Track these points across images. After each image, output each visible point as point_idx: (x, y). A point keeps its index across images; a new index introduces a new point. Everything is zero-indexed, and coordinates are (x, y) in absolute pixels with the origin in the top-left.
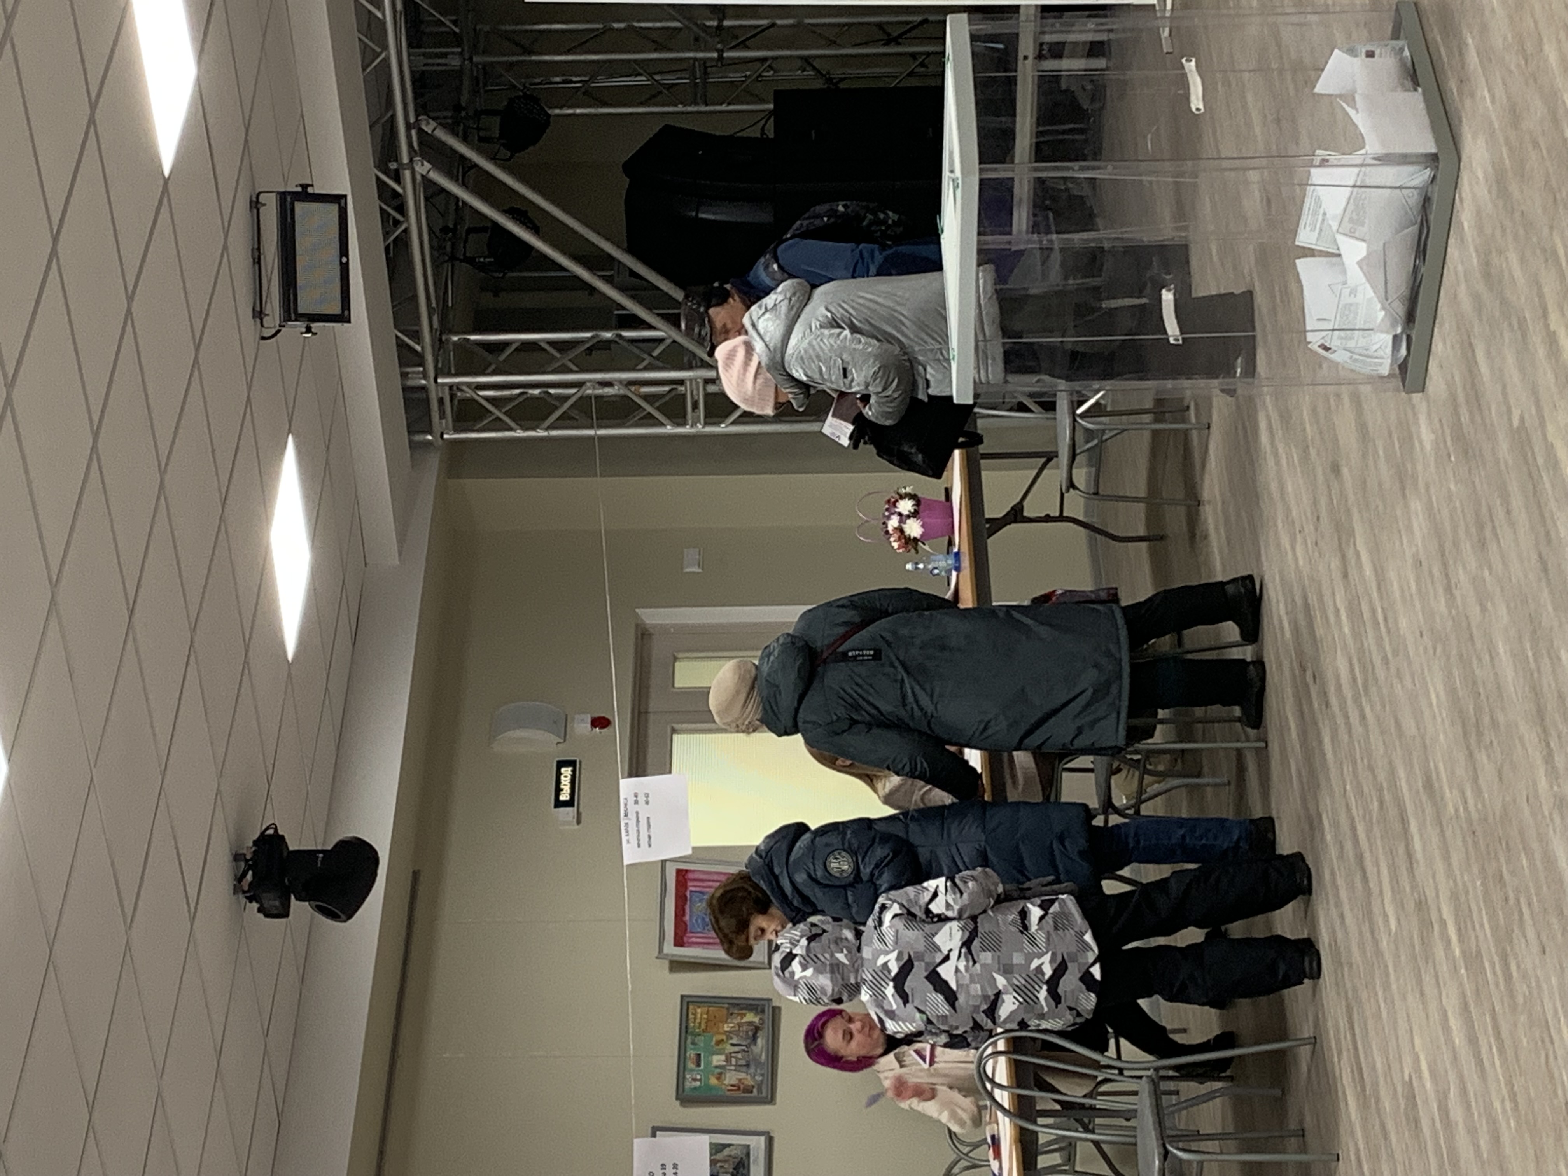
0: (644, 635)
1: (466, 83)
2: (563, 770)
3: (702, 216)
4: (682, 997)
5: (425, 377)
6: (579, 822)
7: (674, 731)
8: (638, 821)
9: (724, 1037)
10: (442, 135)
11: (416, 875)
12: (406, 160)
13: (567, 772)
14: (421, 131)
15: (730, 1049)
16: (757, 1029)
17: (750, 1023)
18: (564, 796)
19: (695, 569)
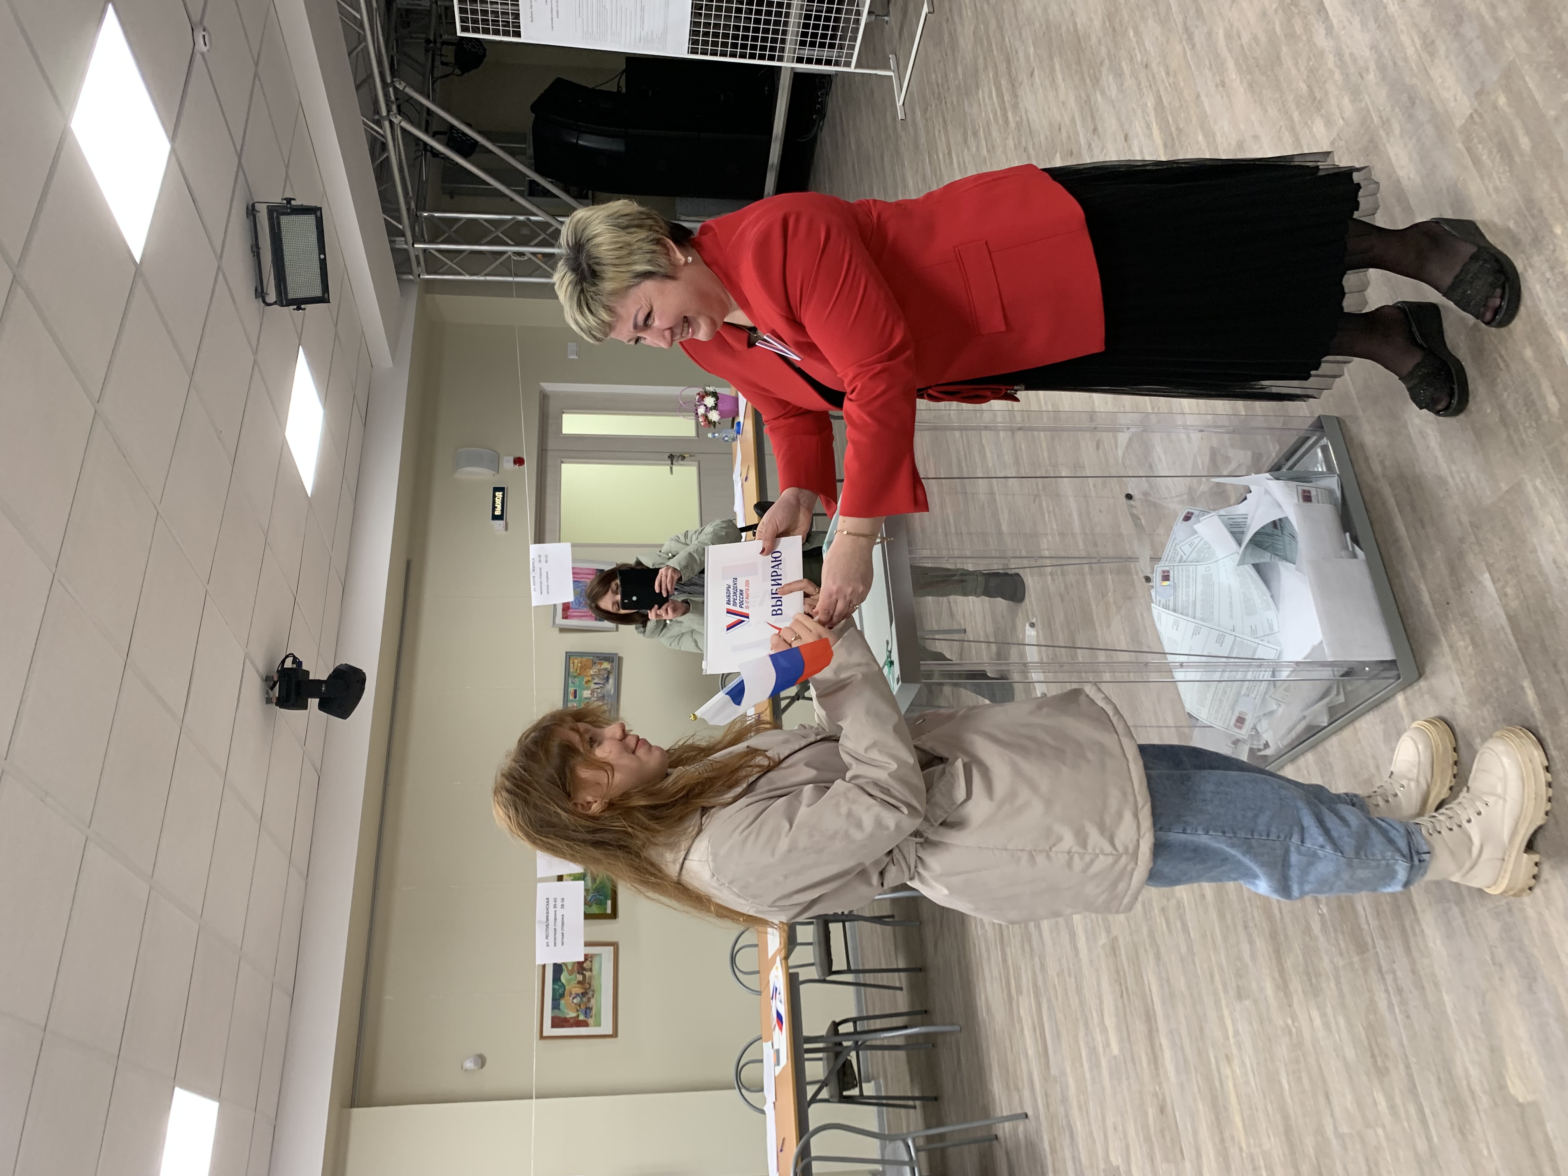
0: (544, 397)
1: (434, 19)
2: (497, 494)
3: (580, 142)
4: (567, 653)
5: (406, 243)
6: (506, 529)
7: (562, 462)
8: (541, 575)
9: (590, 678)
10: (409, 91)
11: (409, 564)
12: (384, 113)
13: (499, 495)
14: (395, 89)
15: (593, 686)
16: (609, 672)
17: (605, 669)
18: (498, 512)
19: (575, 357)
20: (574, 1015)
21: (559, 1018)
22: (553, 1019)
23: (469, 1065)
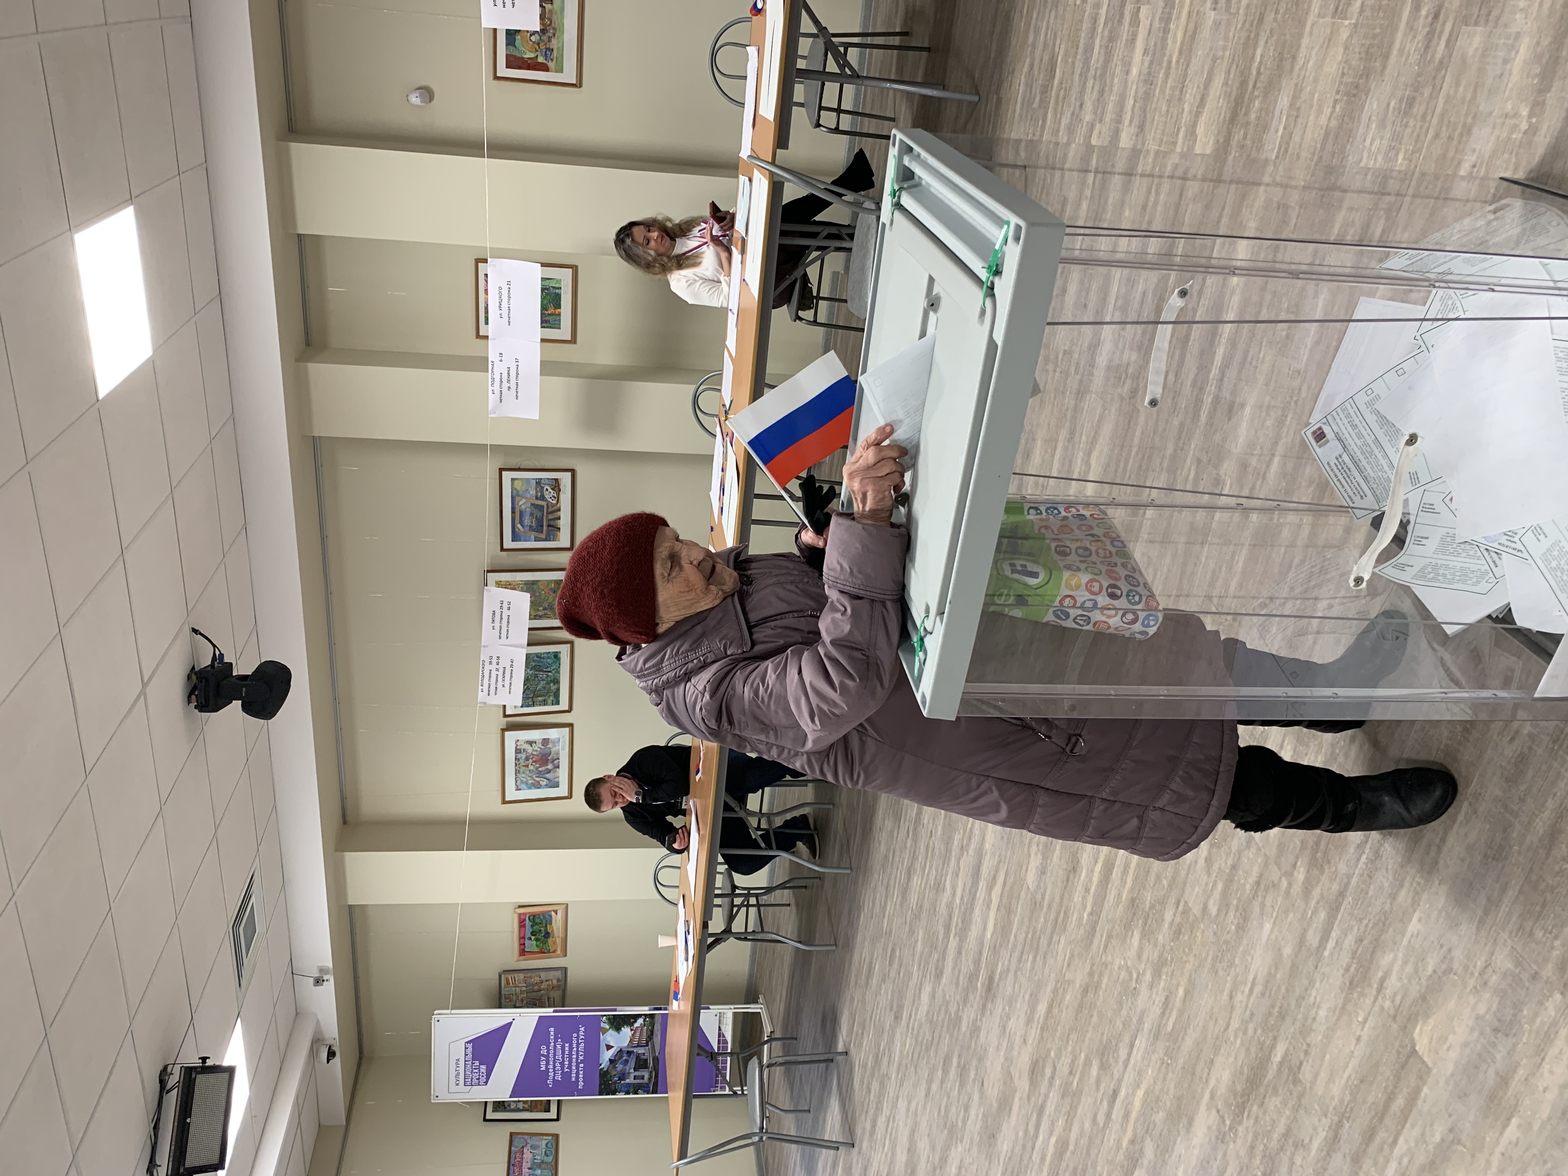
20: (532, 55)
21: (515, 57)
22: (508, 56)
23: (415, 99)
